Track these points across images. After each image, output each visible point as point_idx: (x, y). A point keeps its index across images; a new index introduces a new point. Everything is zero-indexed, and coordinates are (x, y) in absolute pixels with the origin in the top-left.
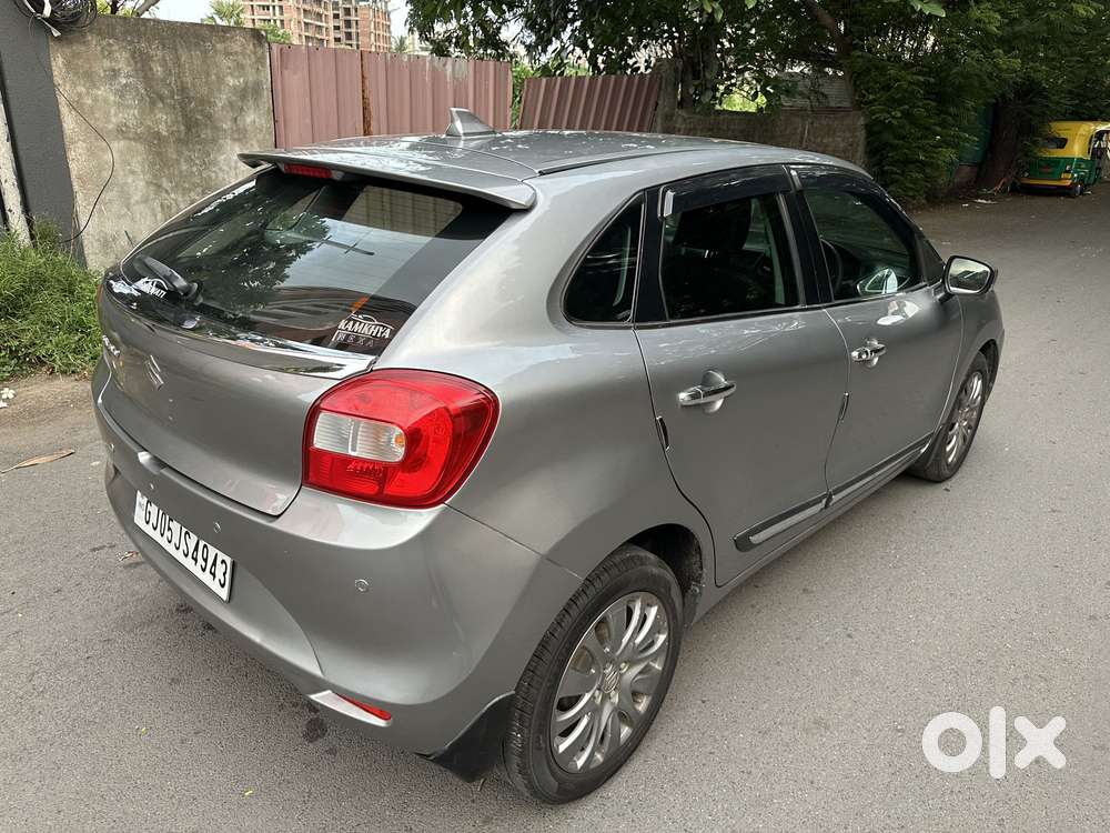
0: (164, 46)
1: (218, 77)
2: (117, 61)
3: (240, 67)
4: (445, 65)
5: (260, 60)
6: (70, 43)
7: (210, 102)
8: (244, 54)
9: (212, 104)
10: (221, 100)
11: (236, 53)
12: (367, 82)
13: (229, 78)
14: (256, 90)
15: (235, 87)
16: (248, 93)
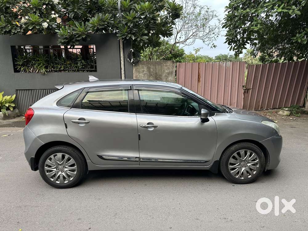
0: (153, 65)
1: (163, 70)
2: (144, 69)
3: (169, 68)
4: (223, 64)
5: (173, 67)
6: (137, 66)
7: (161, 75)
8: (170, 66)
9: (162, 76)
10: (164, 75)
11: (168, 66)
12: (200, 70)
13: (166, 71)
14: (172, 73)
15: (167, 72)
16: (170, 73)
